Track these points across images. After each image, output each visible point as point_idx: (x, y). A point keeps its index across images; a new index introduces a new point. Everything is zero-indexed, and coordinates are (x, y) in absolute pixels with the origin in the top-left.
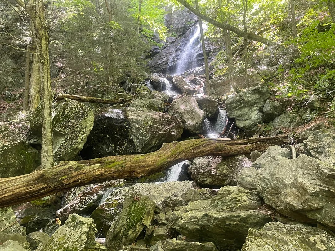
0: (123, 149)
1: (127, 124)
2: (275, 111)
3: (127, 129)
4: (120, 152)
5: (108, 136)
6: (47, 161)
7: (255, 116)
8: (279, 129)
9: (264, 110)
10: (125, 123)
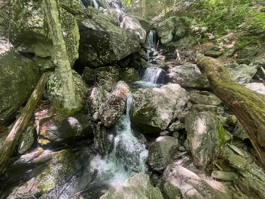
0: (107, 58)
1: (107, 37)
2: (182, 35)
3: (108, 41)
4: (104, 60)
5: (90, 46)
6: (68, 76)
7: (170, 37)
8: (184, 46)
9: (176, 34)
10: (105, 35)
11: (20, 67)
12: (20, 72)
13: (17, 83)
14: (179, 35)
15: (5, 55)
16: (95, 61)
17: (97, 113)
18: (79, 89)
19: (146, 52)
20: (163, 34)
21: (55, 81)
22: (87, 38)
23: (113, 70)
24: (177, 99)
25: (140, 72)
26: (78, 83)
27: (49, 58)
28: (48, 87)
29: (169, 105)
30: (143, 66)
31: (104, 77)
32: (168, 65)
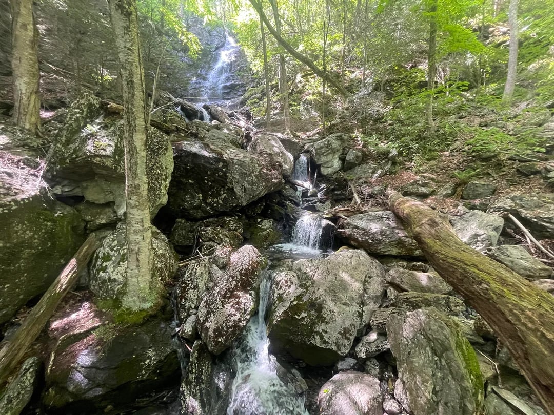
0: (220, 201)
1: (223, 166)
2: (357, 161)
3: (225, 173)
4: (215, 205)
5: (190, 181)
6: (143, 239)
7: (337, 164)
8: (364, 179)
9: (347, 159)
10: (221, 165)
11: (49, 224)
12: (46, 233)
13: (33, 254)
14: (352, 161)
15: (27, 201)
16: (199, 207)
18: (159, 266)
19: (296, 190)
20: (323, 159)
21: (112, 250)
22: (186, 169)
23: (233, 225)
24: (365, 281)
25: (284, 227)
26: (161, 251)
28: (96, 261)
29: (349, 295)
30: (289, 216)
31: (214, 237)
32: (338, 212)
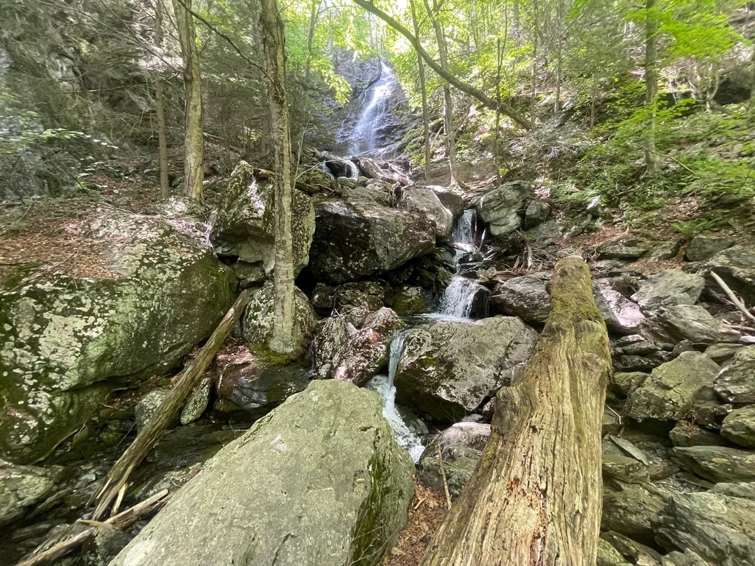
0: (362, 265)
1: (365, 227)
2: (541, 216)
3: (367, 234)
4: (356, 269)
5: (331, 244)
6: (288, 289)
7: (513, 220)
8: (550, 240)
9: (527, 213)
10: (362, 225)
11: (214, 278)
12: (212, 286)
13: (204, 303)
14: (534, 216)
15: (201, 258)
16: (339, 271)
17: (328, 365)
18: (300, 319)
19: (453, 254)
20: (493, 215)
21: (261, 302)
22: (327, 230)
23: (373, 290)
24: (509, 346)
25: (434, 295)
26: (301, 307)
27: (259, 264)
28: (248, 312)
29: (486, 357)
30: (440, 283)
31: (353, 300)
32: (495, 276)
